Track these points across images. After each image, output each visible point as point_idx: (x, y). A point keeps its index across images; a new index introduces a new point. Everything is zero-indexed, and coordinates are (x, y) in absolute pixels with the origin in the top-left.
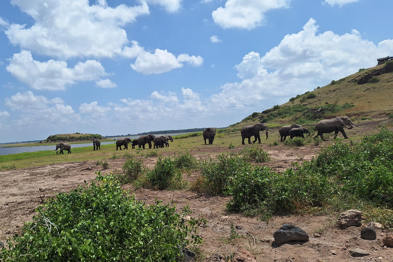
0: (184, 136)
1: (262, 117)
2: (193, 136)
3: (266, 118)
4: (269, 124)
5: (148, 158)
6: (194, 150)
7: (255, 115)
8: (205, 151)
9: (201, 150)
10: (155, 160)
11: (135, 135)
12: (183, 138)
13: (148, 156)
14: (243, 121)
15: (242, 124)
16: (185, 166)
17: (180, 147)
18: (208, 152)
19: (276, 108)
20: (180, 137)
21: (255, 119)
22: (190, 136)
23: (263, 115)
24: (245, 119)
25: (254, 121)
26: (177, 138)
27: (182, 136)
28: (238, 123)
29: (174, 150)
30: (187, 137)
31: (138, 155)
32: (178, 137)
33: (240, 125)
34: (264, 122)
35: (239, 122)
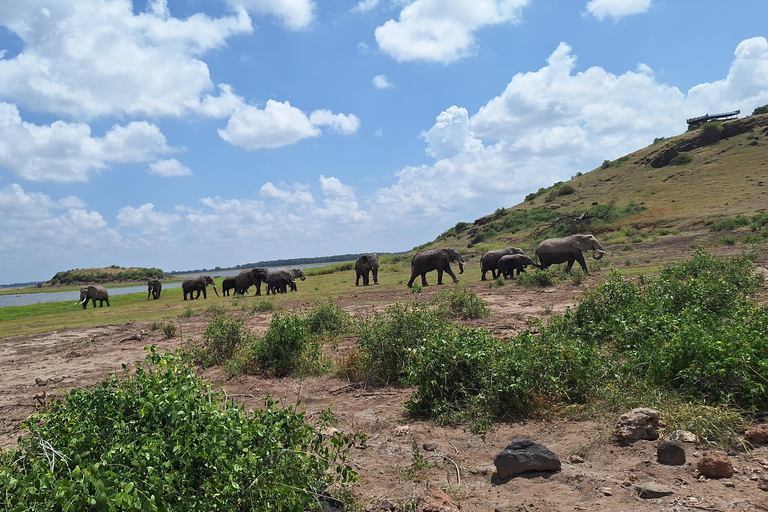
0: (326, 269)
1: (475, 231)
2: (343, 269)
3: (481, 233)
4: (487, 246)
5: (256, 314)
6: (346, 296)
7: (460, 227)
8: (366, 299)
9: (359, 296)
10: (269, 317)
11: (229, 269)
12: (324, 273)
13: (255, 310)
14: (439, 239)
15: (437, 244)
16: (327, 329)
17: (318, 292)
18: (372, 300)
19: (501, 213)
20: (317, 271)
21: (461, 235)
22: (337, 269)
23: (476, 227)
24: (443, 235)
25: (459, 238)
26: (312, 275)
27: (322, 270)
28: (429, 244)
29: (306, 298)
30: (331, 272)
31: (235, 308)
32: (315, 271)
33: (433, 247)
34: (478, 240)
35: (432, 241)
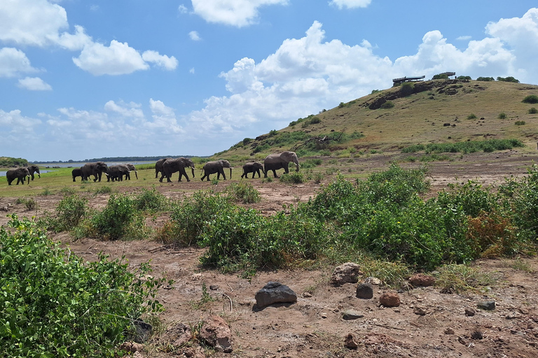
1: (256, 144)
3: (260, 146)
4: (263, 154)
5: (98, 195)
6: (166, 185)
7: (246, 141)
8: (180, 187)
10: (107, 198)
11: (80, 162)
13: (98, 192)
14: (232, 148)
15: (230, 152)
16: (150, 207)
17: (145, 181)
18: (184, 188)
19: (273, 133)
20: (146, 166)
21: (246, 146)
23: (257, 142)
24: (235, 146)
25: (245, 149)
26: (142, 169)
27: (149, 166)
28: (225, 152)
29: (136, 185)
31: (83, 190)
32: (144, 167)
33: (227, 153)
34: (258, 151)
35: (227, 149)
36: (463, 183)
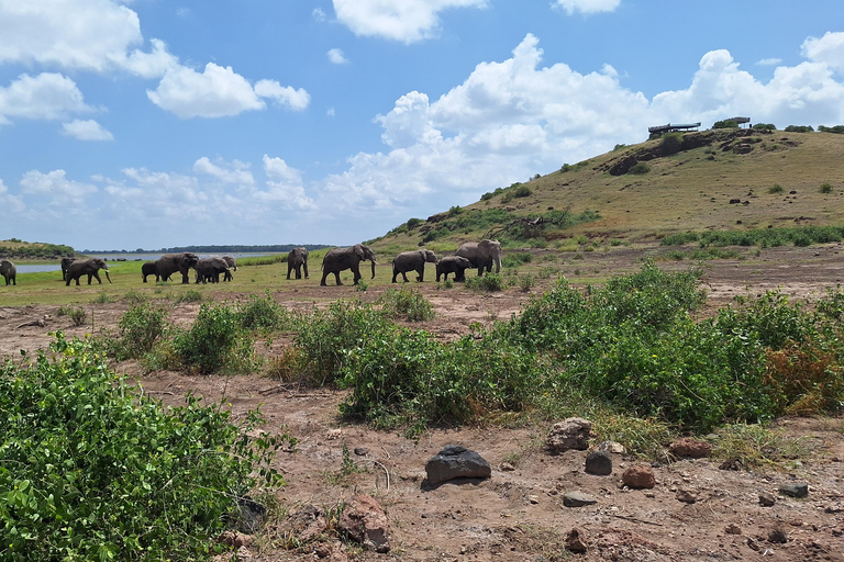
0: (265, 259)
1: (427, 229)
3: (433, 231)
4: (439, 244)
5: (182, 304)
6: (285, 290)
7: (413, 223)
8: (307, 294)
9: (300, 291)
10: (196, 308)
11: (153, 252)
12: (262, 263)
13: (181, 300)
14: (390, 234)
15: (387, 240)
16: (262, 324)
17: (254, 284)
18: (313, 296)
19: (455, 211)
20: (255, 260)
21: (412, 231)
22: (278, 260)
23: (429, 224)
24: (394, 231)
25: (410, 235)
26: (249, 264)
27: (261, 259)
28: (379, 239)
29: (241, 289)
30: (270, 263)
31: (159, 296)
32: (252, 261)
33: (383, 242)
34: (430, 239)
35: (382, 236)
36: (759, 296)
